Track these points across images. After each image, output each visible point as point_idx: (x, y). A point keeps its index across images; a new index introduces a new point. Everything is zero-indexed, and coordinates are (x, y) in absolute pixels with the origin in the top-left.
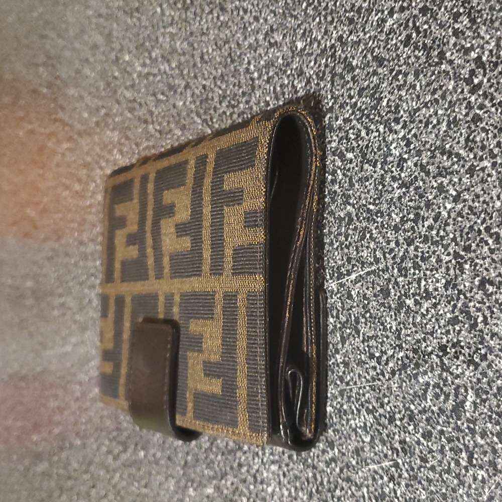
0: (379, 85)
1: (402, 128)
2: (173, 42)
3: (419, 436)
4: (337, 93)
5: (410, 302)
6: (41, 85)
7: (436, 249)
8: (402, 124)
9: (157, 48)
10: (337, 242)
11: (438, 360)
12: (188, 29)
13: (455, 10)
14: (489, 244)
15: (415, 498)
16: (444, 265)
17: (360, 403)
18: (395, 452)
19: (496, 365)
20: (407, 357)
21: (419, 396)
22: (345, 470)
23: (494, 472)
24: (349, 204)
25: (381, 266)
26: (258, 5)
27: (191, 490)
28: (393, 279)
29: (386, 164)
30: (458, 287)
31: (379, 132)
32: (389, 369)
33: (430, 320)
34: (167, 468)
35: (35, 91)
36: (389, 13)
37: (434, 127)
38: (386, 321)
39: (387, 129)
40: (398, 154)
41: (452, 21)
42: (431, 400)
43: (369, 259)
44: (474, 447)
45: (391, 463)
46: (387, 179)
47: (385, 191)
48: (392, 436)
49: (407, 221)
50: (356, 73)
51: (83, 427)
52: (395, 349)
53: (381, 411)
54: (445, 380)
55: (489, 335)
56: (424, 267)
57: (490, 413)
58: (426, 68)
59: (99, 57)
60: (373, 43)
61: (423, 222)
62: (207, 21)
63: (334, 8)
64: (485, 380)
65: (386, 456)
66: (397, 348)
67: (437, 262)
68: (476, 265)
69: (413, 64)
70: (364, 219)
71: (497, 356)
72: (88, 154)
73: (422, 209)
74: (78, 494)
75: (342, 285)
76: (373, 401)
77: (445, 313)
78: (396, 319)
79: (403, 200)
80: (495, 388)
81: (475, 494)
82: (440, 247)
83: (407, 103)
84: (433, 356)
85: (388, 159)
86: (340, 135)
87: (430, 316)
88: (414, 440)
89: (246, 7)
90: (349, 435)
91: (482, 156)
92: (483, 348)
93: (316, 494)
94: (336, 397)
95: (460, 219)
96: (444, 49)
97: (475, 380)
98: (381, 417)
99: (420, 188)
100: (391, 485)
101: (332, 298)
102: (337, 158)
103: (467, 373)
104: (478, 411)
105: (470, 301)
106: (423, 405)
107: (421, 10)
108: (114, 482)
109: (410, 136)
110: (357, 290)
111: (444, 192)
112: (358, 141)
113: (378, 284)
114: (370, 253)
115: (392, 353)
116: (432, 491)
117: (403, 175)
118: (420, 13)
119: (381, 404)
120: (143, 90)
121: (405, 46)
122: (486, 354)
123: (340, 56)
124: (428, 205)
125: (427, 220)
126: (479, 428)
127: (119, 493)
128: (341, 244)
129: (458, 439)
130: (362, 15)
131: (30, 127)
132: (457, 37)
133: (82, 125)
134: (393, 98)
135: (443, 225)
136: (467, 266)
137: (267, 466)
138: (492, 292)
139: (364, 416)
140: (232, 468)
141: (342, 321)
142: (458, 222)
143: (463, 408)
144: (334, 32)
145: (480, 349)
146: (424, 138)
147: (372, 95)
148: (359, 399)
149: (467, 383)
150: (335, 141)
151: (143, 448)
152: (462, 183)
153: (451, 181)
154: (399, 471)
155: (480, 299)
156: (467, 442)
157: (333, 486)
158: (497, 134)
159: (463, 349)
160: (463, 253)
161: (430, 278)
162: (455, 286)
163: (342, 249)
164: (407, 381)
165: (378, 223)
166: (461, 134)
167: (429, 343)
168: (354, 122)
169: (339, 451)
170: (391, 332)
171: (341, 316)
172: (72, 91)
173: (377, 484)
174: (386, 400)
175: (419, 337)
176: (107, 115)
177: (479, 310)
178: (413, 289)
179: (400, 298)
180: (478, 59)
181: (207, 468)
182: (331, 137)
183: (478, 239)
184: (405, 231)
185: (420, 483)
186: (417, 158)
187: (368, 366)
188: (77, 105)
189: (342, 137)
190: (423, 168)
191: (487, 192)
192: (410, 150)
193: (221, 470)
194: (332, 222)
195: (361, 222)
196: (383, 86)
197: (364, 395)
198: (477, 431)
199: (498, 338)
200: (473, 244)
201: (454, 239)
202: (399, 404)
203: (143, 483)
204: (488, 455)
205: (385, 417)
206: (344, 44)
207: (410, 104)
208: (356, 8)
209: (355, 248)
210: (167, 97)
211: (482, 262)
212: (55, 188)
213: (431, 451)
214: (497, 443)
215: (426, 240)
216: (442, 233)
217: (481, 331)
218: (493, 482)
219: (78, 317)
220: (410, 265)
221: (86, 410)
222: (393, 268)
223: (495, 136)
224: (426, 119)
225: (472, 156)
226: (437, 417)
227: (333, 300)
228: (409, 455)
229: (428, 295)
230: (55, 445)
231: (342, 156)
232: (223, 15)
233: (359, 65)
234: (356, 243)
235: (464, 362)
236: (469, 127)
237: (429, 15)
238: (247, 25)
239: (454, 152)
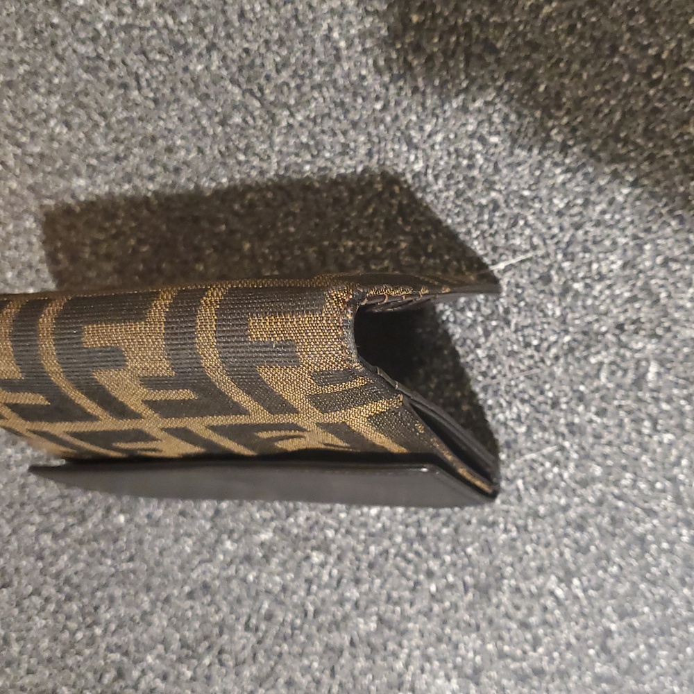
1: (565, 114)
4: (474, 74)
5: (578, 286)
7: (610, 233)
8: (564, 111)
10: (476, 230)
11: (614, 339)
13: (629, 8)
14: (671, 226)
16: (620, 248)
17: (511, 394)
20: (575, 341)
21: (590, 376)
23: (682, 432)
24: (495, 190)
25: (540, 253)
27: (228, 543)
28: (556, 265)
29: (545, 150)
30: (637, 267)
31: (535, 118)
32: (551, 355)
33: (604, 302)
34: (179, 526)
37: (605, 116)
38: (547, 308)
39: (545, 115)
40: (560, 141)
41: (626, 18)
46: (547, 165)
47: (544, 177)
48: (555, 420)
50: (501, 56)
52: (559, 333)
53: (541, 398)
54: (623, 357)
55: (674, 308)
56: (596, 250)
61: (594, 207)
65: (548, 442)
66: (562, 333)
67: (611, 245)
69: (578, 54)
70: (516, 205)
71: (682, 326)
73: (592, 195)
76: (530, 390)
77: (622, 293)
78: (560, 305)
79: (567, 185)
80: (681, 357)
82: (615, 231)
83: (571, 91)
84: (608, 336)
85: (548, 145)
86: (480, 118)
87: (603, 297)
88: (584, 420)
90: (497, 430)
91: (663, 145)
94: (477, 394)
96: (617, 43)
98: (540, 405)
99: (590, 174)
102: (475, 141)
103: (649, 347)
105: (652, 279)
106: (595, 385)
109: (576, 123)
111: (619, 178)
112: (505, 126)
113: (536, 272)
115: (554, 339)
117: (567, 161)
118: (586, 5)
119: (540, 391)
121: (568, 35)
123: (477, 36)
124: (600, 190)
125: (598, 205)
126: (664, 395)
128: (483, 232)
132: (632, 34)
134: (553, 85)
135: (618, 210)
138: (676, 269)
139: (517, 407)
141: (486, 314)
142: (636, 206)
143: (645, 380)
144: (469, 11)
145: (663, 323)
147: (525, 80)
148: (511, 391)
149: (648, 356)
150: (472, 123)
152: (640, 169)
153: (627, 167)
155: (662, 276)
158: (679, 126)
159: (644, 324)
161: (603, 261)
162: (634, 266)
163: (484, 238)
164: (575, 363)
165: (535, 209)
167: (602, 323)
168: (500, 106)
170: (553, 318)
171: (483, 309)
174: (547, 386)
175: (591, 320)
177: (661, 286)
178: (583, 273)
179: (565, 283)
180: (658, 56)
182: (467, 119)
183: (660, 221)
186: (585, 145)
187: (522, 356)
189: (483, 120)
190: (593, 155)
192: (576, 137)
195: (511, 209)
197: (516, 386)
199: (684, 310)
200: (654, 227)
201: (632, 222)
202: (564, 388)
205: (547, 404)
206: (483, 24)
215: (598, 224)
216: (617, 217)
217: (664, 305)
218: (681, 442)
220: (578, 249)
222: (556, 254)
223: (677, 128)
224: (595, 108)
225: (651, 145)
228: (578, 435)
231: (482, 140)
233: (506, 48)
234: (504, 230)
235: (645, 336)
236: (648, 118)
237: (597, 9)
239: (630, 140)
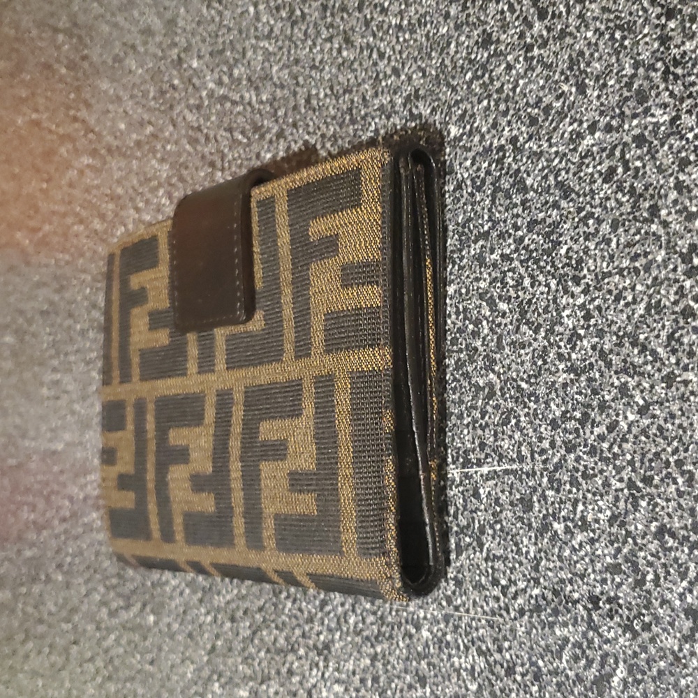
0: (559, 223)
1: (582, 292)
2: (266, 64)
4: (497, 215)
5: (559, 527)
6: (58, 61)
7: (605, 468)
8: (583, 287)
9: (243, 65)
10: (468, 416)
11: (584, 613)
12: (292, 52)
13: (684, 154)
14: (677, 483)
16: (612, 493)
17: (470, 638)
19: (661, 641)
20: (544, 598)
21: (552, 652)
24: (493, 371)
25: (526, 468)
26: (400, 52)
27: (217, 685)
29: (552, 334)
30: (627, 527)
31: (549, 288)
32: (516, 606)
33: (583, 559)
34: (186, 648)
35: (47, 66)
36: (589, 127)
37: (627, 305)
38: (522, 542)
39: (560, 287)
40: (571, 326)
41: (677, 169)
42: (567, 661)
43: (511, 453)
46: (551, 355)
47: (546, 370)
48: (507, 691)
49: (571, 418)
50: (528, 196)
51: (69, 559)
52: (529, 581)
53: (497, 656)
54: (590, 642)
55: (659, 600)
56: (585, 486)
58: (630, 221)
59: (153, 49)
60: (560, 162)
61: (592, 427)
62: (322, 50)
63: (511, 94)
64: (643, 655)
66: (532, 582)
67: (604, 485)
69: (612, 210)
70: (511, 397)
71: (664, 630)
72: (119, 182)
73: (593, 410)
74: (51, 646)
75: (467, 476)
76: (489, 640)
77: (605, 556)
78: (536, 544)
79: (569, 389)
80: (655, 670)
82: (611, 467)
83: (595, 260)
84: (579, 606)
85: (557, 328)
86: (494, 275)
87: (582, 553)
89: (382, 50)
90: (449, 675)
91: (688, 364)
92: (648, 615)
94: (439, 623)
95: (643, 438)
96: (660, 203)
97: (630, 652)
98: (495, 664)
99: (595, 380)
101: (451, 489)
102: (484, 303)
103: (621, 640)
104: (628, 693)
105: (641, 549)
106: (555, 665)
107: (635, 138)
108: (105, 644)
109: (592, 307)
110: (487, 490)
111: (627, 396)
112: (518, 291)
113: (518, 490)
114: (513, 446)
115: (523, 586)
117: (574, 356)
118: (633, 142)
119: (498, 647)
120: (213, 118)
121: (605, 181)
122: (651, 624)
123: (509, 164)
124: (603, 407)
125: (597, 426)
127: (111, 660)
128: (475, 421)
130: (550, 118)
131: (34, 116)
132: (680, 193)
133: (116, 137)
134: (575, 247)
135: (619, 440)
136: (644, 504)
137: (328, 684)
138: (672, 547)
139: (473, 656)
140: (278, 673)
141: (461, 524)
142: (640, 441)
143: (609, 683)
144: (507, 129)
146: (611, 315)
147: (548, 235)
148: (470, 633)
149: (619, 653)
150: (485, 280)
151: (153, 612)
152: (654, 391)
153: (639, 384)
155: (654, 550)
159: (621, 608)
160: (641, 485)
161: (590, 504)
162: (622, 524)
163: (474, 428)
164: (539, 628)
165: (529, 408)
166: (664, 327)
167: (576, 587)
168: (516, 263)
169: (432, 692)
170: (526, 558)
171: (460, 517)
172: (105, 85)
174: (506, 644)
175: (565, 577)
176: (154, 136)
177: (650, 564)
178: (566, 510)
179: (545, 517)
181: (242, 663)
182: (481, 273)
183: (664, 472)
186: (597, 340)
187: (488, 593)
188: (111, 107)
189: (496, 277)
190: (603, 355)
191: (686, 414)
192: (589, 326)
193: (263, 671)
194: (465, 387)
195: (506, 400)
196: (565, 226)
197: (477, 629)
199: (670, 608)
200: (656, 477)
201: (631, 463)
202: (523, 654)
203: (149, 657)
205: (502, 667)
206: (518, 150)
207: (599, 264)
208: (543, 105)
209: (492, 433)
210: (249, 139)
211: (665, 503)
212: (64, 215)
215: (593, 451)
216: (616, 449)
217: (649, 592)
219: (77, 407)
220: (566, 478)
221: (76, 538)
222: (542, 475)
224: (617, 291)
225: (673, 360)
226: (572, 685)
227: (452, 493)
229: (585, 526)
230: (23, 571)
231: (492, 304)
232: (347, 49)
233: (535, 187)
234: (495, 425)
235: (620, 625)
236: (676, 321)
237: (645, 149)
238: (381, 76)
239: (649, 347)
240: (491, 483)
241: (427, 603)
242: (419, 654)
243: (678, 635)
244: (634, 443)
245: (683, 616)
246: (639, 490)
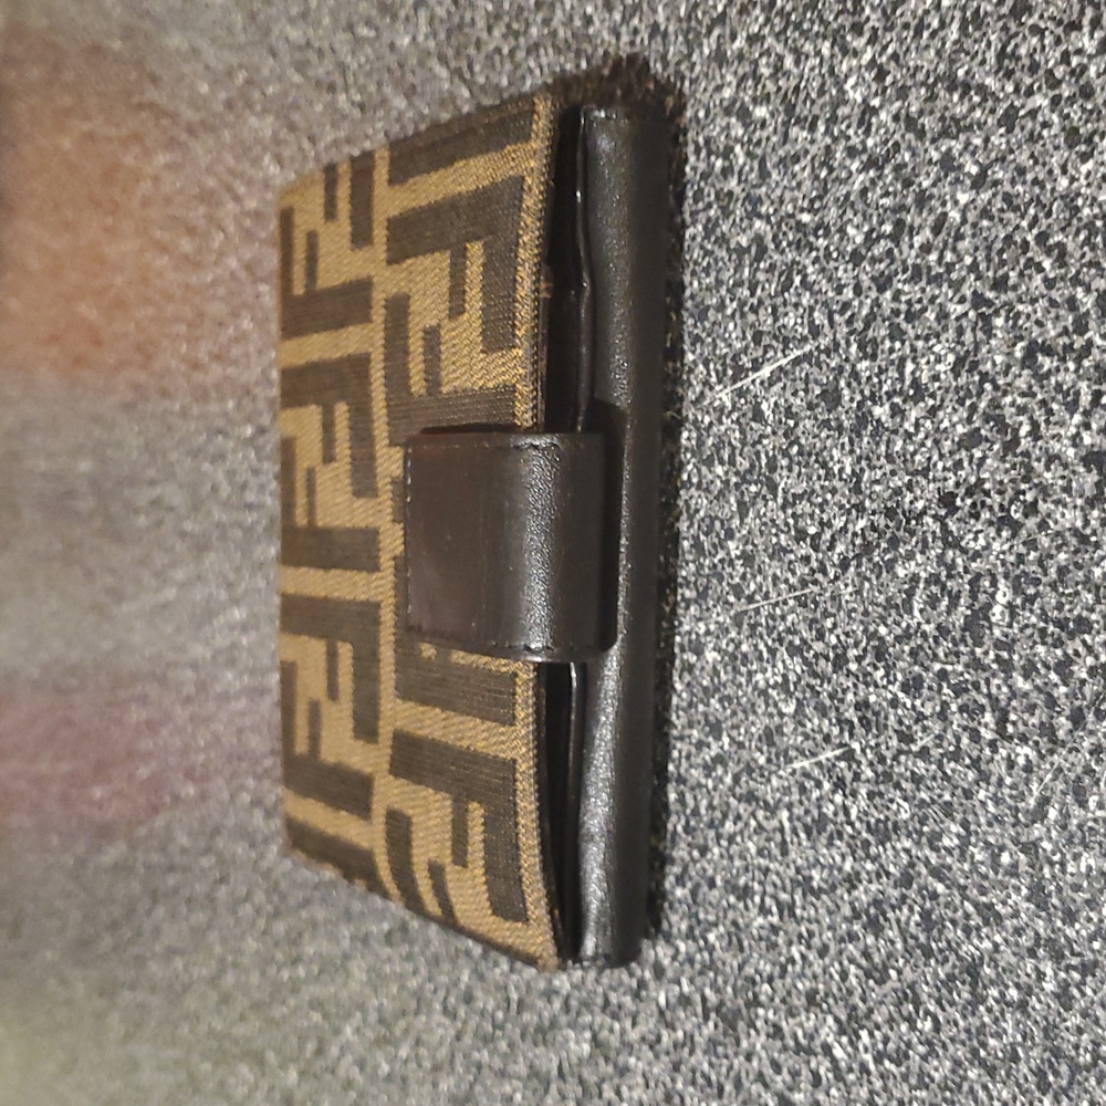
1: (868, 42)
3: (895, 688)
5: (881, 412)
6: (109, 34)
7: (937, 292)
8: (867, 35)
10: (732, 300)
11: (936, 527)
14: (1043, 270)
15: (887, 818)
16: (953, 325)
17: (775, 635)
18: (846, 728)
19: (1056, 522)
20: (874, 528)
21: (897, 606)
22: (744, 779)
23: (1050, 746)
24: (759, 216)
25: (824, 342)
28: (848, 367)
29: (835, 123)
30: (981, 367)
31: (821, 56)
32: (835, 558)
33: (923, 445)
35: (95, 49)
37: (933, 35)
38: (832, 458)
39: (836, 49)
40: (859, 100)
42: (921, 611)
43: (800, 330)
44: (1010, 699)
45: (838, 752)
46: (838, 155)
47: (833, 181)
49: (878, 238)
51: (201, 757)
52: (849, 513)
53: (818, 647)
54: (953, 565)
55: (1043, 460)
56: (911, 333)
57: (1042, 624)
64: (1033, 555)
65: (827, 738)
66: (854, 511)
67: (938, 319)
68: (1018, 315)
70: (789, 244)
71: (1057, 502)
72: (209, 171)
73: (909, 212)
74: (189, 901)
75: (741, 393)
76: (802, 627)
77: (954, 426)
78: (852, 452)
79: (870, 195)
80: (1053, 571)
81: (1011, 796)
82: (945, 287)
84: (928, 520)
85: (840, 112)
86: (741, 72)
87: (921, 436)
88: (885, 699)
90: (753, 705)
91: (1032, 85)
92: (1030, 489)
93: (684, 835)
94: (727, 631)
95: (985, 223)
97: (1012, 558)
98: (817, 659)
99: (905, 165)
100: (838, 798)
101: (721, 423)
102: (734, 120)
103: (996, 546)
104: (1018, 622)
105: (1005, 393)
106: (904, 625)
108: (264, 864)
109: (884, 59)
110: (772, 400)
111: (953, 169)
112: (777, 81)
113: (817, 382)
114: (802, 317)
115: (842, 524)
116: (923, 801)
117: (870, 142)
119: (818, 631)
120: (326, 21)
122: (1035, 502)
124: (922, 200)
125: (918, 233)
126: (1021, 657)
127: (276, 887)
128: (742, 304)
129: (976, 686)
131: (86, 127)
133: (197, 110)
135: (951, 240)
136: (999, 322)
138: (1050, 370)
139: (783, 662)
141: (742, 469)
142: (981, 229)
143: (988, 620)
145: (1024, 493)
146: (912, 60)
148: (774, 627)
149: (995, 566)
150: (730, 84)
152: (990, 146)
153: (968, 144)
154: (854, 766)
155: (1024, 387)
156: (994, 690)
157: (718, 814)
158: (1063, 36)
159: (989, 496)
160: (990, 295)
161: (923, 356)
162: (974, 366)
163: (743, 315)
164: (873, 577)
165: (818, 250)
166: (989, 44)
167: (919, 492)
168: (770, 41)
169: (732, 740)
170: (841, 479)
171: (739, 459)
172: (175, 40)
173: (809, 800)
174: (829, 623)
175: (900, 483)
176: (249, 82)
177: (1022, 410)
178: (889, 382)
179: (860, 405)
182: (722, 77)
183: (1022, 261)
184: (874, 261)
185: (897, 786)
186: (898, 104)
187: (792, 557)
188: (186, 69)
189: (745, 75)
190: (911, 123)
191: (1041, 160)
192: (885, 89)
194: (722, 259)
195: (783, 252)
197: (783, 618)
198: (1016, 664)
199: (1061, 464)
200: (1012, 274)
201: (974, 267)
202: (854, 628)
204: (1037, 712)
205: (827, 659)
209: (770, 310)
210: (377, 29)
211: (1030, 308)
212: (140, 252)
213: (920, 718)
214: (1056, 685)
215: (916, 274)
216: (949, 256)
217: (1026, 454)
218: (1048, 766)
219: (188, 526)
220: (883, 332)
221: (208, 720)
222: (848, 344)
223: (1058, 41)
224: (917, 21)
225: (1010, 88)
226: (933, 645)
227: (723, 428)
228: (874, 731)
230: (140, 802)
231: (744, 115)
234: (771, 297)
235: (991, 523)
236: (1005, 28)
239: (974, 83)
240: (777, 388)
241: (708, 609)
242: (705, 689)
243: (1079, 502)
244: (974, 236)
245: (1082, 470)
246: (989, 303)
